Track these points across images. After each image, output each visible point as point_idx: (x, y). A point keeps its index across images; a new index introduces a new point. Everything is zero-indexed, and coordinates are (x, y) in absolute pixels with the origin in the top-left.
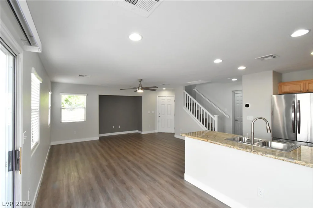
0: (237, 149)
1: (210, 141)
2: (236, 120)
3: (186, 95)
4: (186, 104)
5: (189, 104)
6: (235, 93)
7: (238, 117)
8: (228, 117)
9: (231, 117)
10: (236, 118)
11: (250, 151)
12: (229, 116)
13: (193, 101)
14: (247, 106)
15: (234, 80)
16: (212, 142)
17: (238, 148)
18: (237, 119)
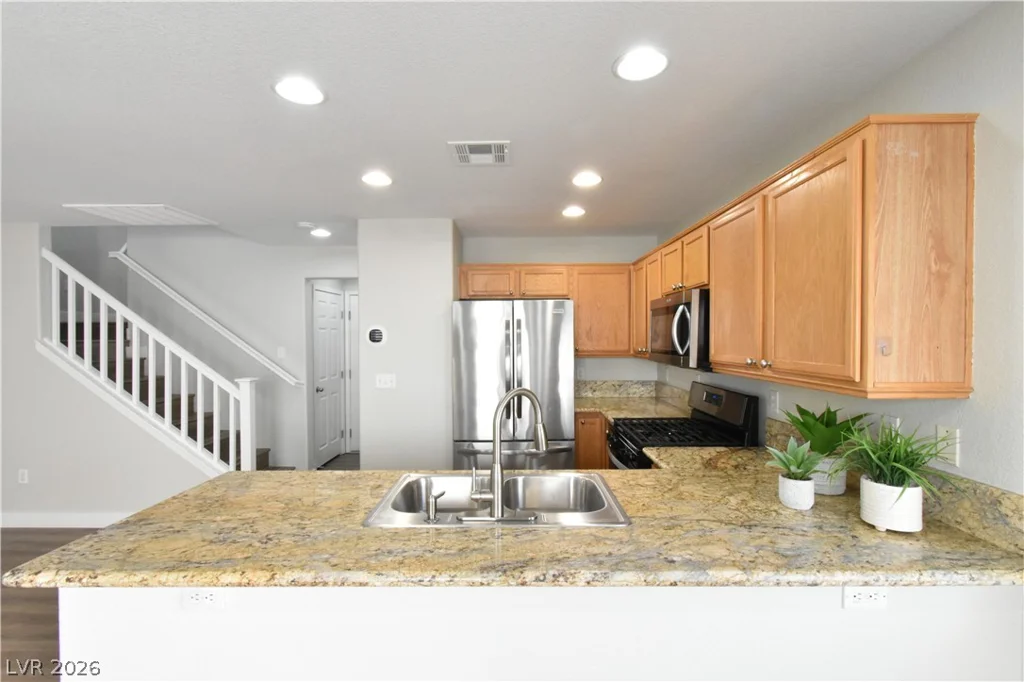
0: (473, 584)
1: (290, 576)
2: (317, 391)
3: (63, 278)
4: (64, 327)
5: (80, 327)
6: (316, 287)
7: (324, 377)
8: (290, 380)
9: (304, 380)
10: (320, 383)
11: (537, 579)
12: (293, 375)
13: (111, 311)
14: (375, 336)
15: (321, 233)
16: (308, 577)
17: (478, 579)
18: (321, 387)
